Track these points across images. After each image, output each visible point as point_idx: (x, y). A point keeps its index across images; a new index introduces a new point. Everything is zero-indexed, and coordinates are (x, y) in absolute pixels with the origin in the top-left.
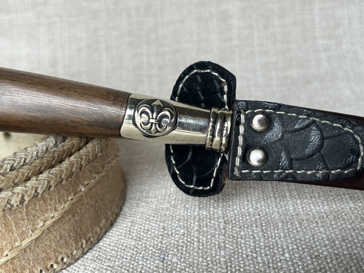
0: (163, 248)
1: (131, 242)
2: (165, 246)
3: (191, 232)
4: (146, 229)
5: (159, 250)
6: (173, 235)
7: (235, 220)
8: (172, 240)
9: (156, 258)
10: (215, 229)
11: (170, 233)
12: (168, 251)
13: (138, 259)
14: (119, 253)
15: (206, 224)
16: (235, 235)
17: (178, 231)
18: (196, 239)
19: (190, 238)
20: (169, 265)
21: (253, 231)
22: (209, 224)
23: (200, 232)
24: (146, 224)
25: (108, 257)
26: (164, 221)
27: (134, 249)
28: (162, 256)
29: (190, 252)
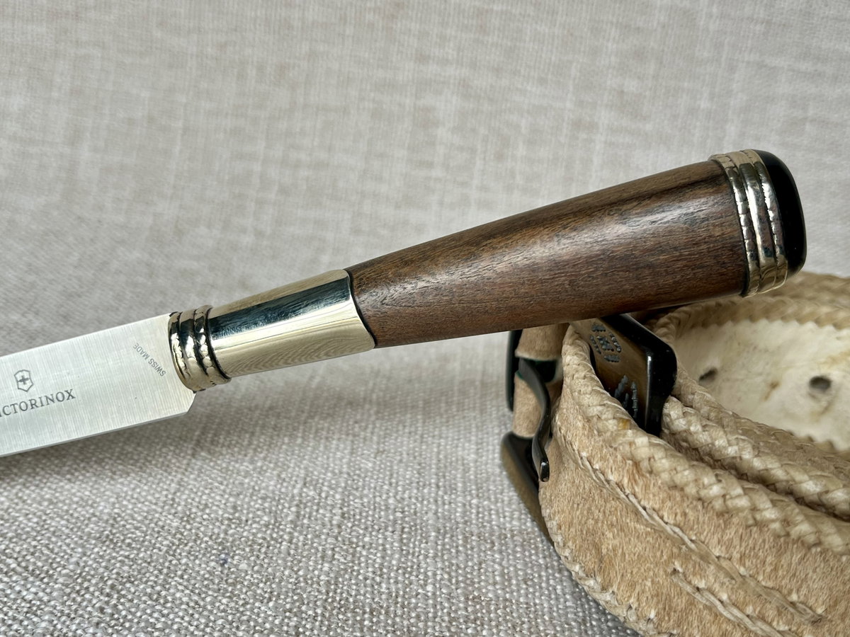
0: (227, 542)
1: (172, 521)
2: (231, 539)
3: (280, 522)
4: (204, 502)
5: (220, 544)
6: (249, 522)
7: (361, 514)
8: (246, 530)
9: (213, 557)
10: (324, 525)
11: (244, 518)
12: (234, 549)
13: (180, 554)
14: (147, 537)
15: (310, 514)
16: (355, 540)
17: (258, 516)
18: (286, 537)
19: (277, 533)
20: (233, 573)
21: (385, 539)
22: (314, 513)
23: (296, 526)
24: (204, 493)
25: (128, 541)
26: (238, 495)
27: (175, 535)
28: (223, 556)
29: (272, 557)
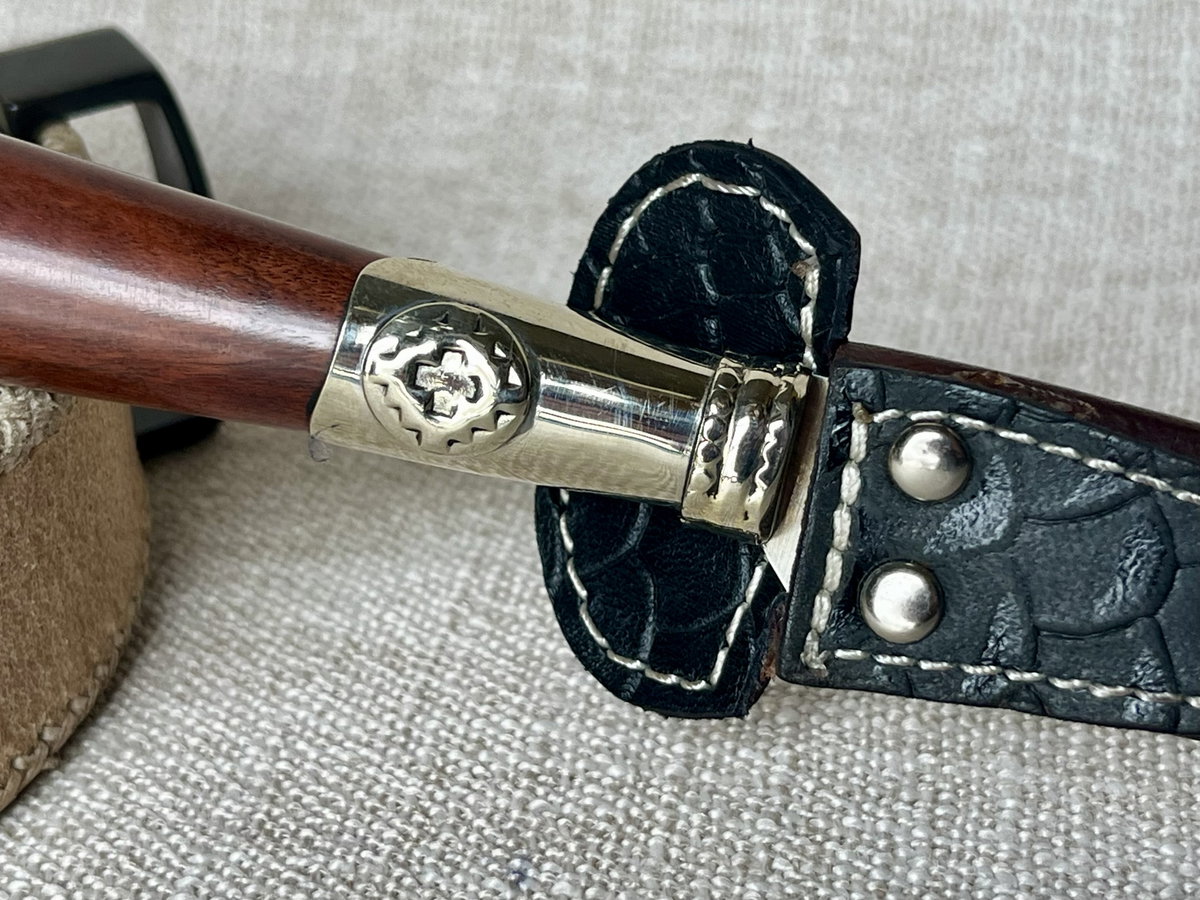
0: (527, 828)
1: (403, 782)
2: (535, 822)
3: (648, 780)
4: (474, 736)
5: (510, 833)
6: (577, 782)
7: (836, 758)
8: (569, 800)
9: (493, 867)
10: (749, 787)
11: (565, 772)
12: (542, 845)
13: (421, 862)
14: (349, 824)
15: (718, 758)
16: (821, 824)
17: (598, 766)
18: (661, 816)
19: (641, 806)
22: (727, 759)
23: (685, 788)
24: (475, 714)
25: (305, 833)
26: (553, 717)
27: (410, 815)
28: (516, 863)
29: (627, 866)
